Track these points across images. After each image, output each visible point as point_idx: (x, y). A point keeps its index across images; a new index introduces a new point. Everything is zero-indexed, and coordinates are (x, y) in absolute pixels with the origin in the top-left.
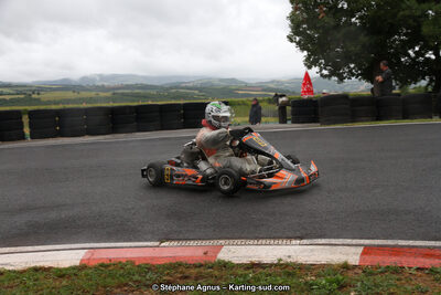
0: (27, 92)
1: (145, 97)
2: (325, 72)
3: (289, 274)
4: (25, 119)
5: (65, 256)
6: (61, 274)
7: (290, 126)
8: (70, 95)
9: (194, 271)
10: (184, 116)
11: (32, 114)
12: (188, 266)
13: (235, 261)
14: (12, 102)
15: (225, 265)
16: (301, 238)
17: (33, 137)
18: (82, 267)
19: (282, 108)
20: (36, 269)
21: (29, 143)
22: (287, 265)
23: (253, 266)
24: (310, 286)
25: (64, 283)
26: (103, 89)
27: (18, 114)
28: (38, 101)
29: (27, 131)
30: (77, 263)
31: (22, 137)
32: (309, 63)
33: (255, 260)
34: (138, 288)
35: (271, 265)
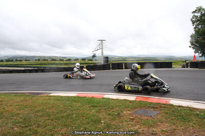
0: (124, 59)
1: (150, 60)
2: (200, 55)
3: (191, 110)
4: (124, 64)
5: (132, 98)
6: (131, 102)
7: (189, 69)
8: (133, 59)
9: (163, 106)
10: (161, 65)
11: (125, 64)
12: (162, 104)
13: (175, 104)
14: (121, 61)
15: (172, 105)
16: (194, 100)
17: (125, 69)
18: (135, 101)
19: (187, 64)
20: (125, 100)
21: (124, 70)
22: (190, 108)
23: (180, 106)
24: (198, 115)
25: (131, 104)
26: (141, 58)
27: (122, 64)
28: (126, 60)
29: (124, 67)
30: (134, 99)
31: (123, 69)
32: (195, 52)
33: (180, 105)
34: (149, 108)
35: (185, 107)
